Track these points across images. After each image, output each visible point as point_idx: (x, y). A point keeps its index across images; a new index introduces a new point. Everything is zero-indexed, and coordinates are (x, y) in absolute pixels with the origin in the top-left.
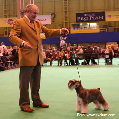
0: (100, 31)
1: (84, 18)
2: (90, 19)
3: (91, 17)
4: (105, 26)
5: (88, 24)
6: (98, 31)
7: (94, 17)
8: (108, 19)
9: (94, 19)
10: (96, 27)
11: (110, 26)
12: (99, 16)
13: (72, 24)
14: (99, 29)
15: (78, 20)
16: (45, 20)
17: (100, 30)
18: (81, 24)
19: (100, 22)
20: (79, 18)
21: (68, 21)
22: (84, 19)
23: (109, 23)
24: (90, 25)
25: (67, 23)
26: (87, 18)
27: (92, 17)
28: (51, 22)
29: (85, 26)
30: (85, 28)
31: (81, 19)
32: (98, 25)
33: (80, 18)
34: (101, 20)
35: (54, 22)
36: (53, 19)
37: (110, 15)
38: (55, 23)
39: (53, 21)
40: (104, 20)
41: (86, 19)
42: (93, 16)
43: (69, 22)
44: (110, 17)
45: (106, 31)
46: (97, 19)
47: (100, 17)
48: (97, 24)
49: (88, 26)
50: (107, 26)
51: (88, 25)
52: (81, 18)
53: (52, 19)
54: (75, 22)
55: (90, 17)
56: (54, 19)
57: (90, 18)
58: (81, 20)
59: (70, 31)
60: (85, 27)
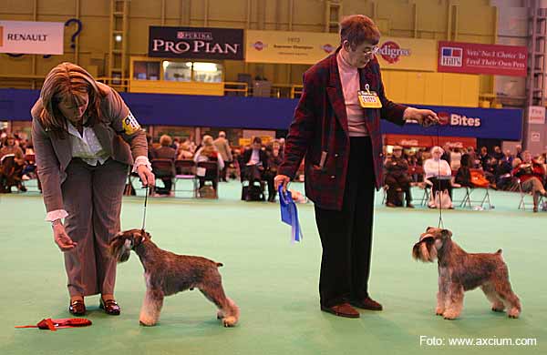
0: (226, 92)
1: (175, 44)
2: (196, 50)
3: (199, 44)
4: (242, 77)
5: (189, 64)
6: (219, 91)
7: (208, 44)
8: (251, 56)
9: (208, 51)
10: (216, 77)
11: (258, 79)
12: (225, 43)
13: (135, 62)
14: (224, 83)
15: (156, 49)
16: (42, 38)
17: (226, 86)
18: (166, 64)
19: (227, 62)
20: (159, 43)
21: (123, 51)
22: (174, 47)
23: (259, 67)
24: (194, 69)
25: (120, 55)
26: (186, 47)
27: (203, 44)
28: (64, 47)
29: (180, 72)
30: (180, 79)
31: (167, 46)
32: (220, 72)
33: (162, 44)
34: (230, 56)
35: (77, 49)
36: (73, 40)
37: (259, 43)
38: (79, 53)
39: (73, 47)
40: (240, 55)
41: (182, 47)
42: (205, 42)
43: (128, 55)
44: (259, 49)
45: (244, 92)
46: (217, 50)
47: (227, 45)
48: (218, 69)
49: (188, 73)
50: (250, 76)
51: (188, 68)
52: (167, 43)
53: (70, 37)
54: (145, 55)
55: (196, 43)
56: (77, 38)
57: (196, 46)
58: (167, 50)
59: (126, 83)
60: (177, 76)
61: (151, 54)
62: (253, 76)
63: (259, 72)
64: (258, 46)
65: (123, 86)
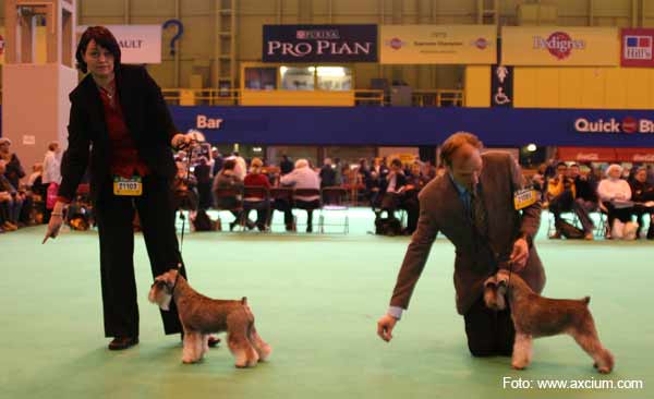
0: (357, 102)
1: (294, 46)
2: (320, 52)
3: (323, 44)
4: (377, 83)
5: (311, 69)
6: (349, 101)
7: (334, 45)
8: (387, 56)
9: (334, 52)
10: (344, 84)
11: (396, 84)
12: (355, 42)
13: (247, 69)
14: (354, 91)
15: (271, 52)
16: (136, 44)
17: (357, 95)
18: (283, 70)
19: (359, 66)
20: (274, 45)
21: (232, 56)
22: (293, 49)
23: (397, 70)
24: (318, 74)
25: (228, 61)
26: (306, 49)
27: (328, 44)
28: (162, 54)
29: (301, 79)
30: (301, 87)
31: (285, 49)
32: (350, 77)
33: (279, 46)
34: (361, 58)
35: (177, 57)
36: (172, 45)
37: (397, 40)
38: (180, 60)
39: (173, 53)
40: (373, 57)
41: (303, 49)
42: (331, 41)
43: (238, 60)
44: (396, 48)
45: (379, 102)
46: (345, 51)
47: (357, 45)
48: (347, 74)
49: (310, 80)
50: (385, 80)
51: (309, 74)
52: (285, 45)
53: (169, 43)
54: (259, 61)
55: (320, 43)
56: (177, 42)
57: (320, 48)
58: (284, 52)
59: (236, 94)
60: (297, 83)
61: (266, 58)
62: (390, 81)
63: (397, 75)
64: (395, 44)
65: (233, 98)
